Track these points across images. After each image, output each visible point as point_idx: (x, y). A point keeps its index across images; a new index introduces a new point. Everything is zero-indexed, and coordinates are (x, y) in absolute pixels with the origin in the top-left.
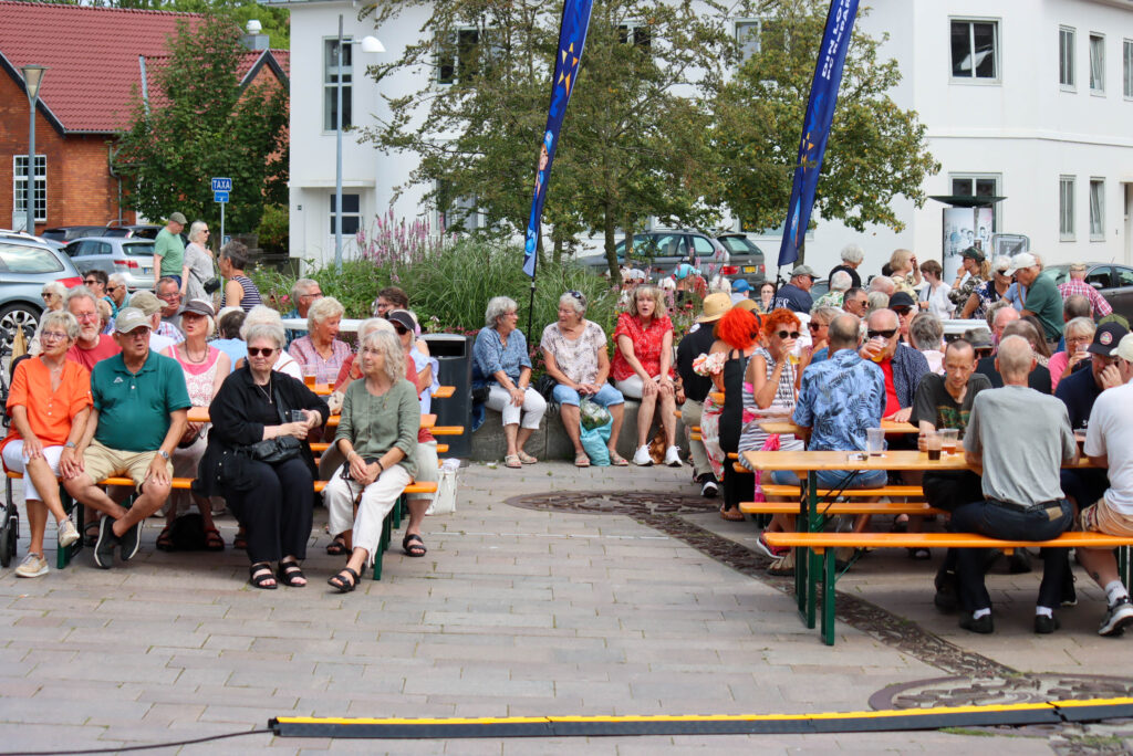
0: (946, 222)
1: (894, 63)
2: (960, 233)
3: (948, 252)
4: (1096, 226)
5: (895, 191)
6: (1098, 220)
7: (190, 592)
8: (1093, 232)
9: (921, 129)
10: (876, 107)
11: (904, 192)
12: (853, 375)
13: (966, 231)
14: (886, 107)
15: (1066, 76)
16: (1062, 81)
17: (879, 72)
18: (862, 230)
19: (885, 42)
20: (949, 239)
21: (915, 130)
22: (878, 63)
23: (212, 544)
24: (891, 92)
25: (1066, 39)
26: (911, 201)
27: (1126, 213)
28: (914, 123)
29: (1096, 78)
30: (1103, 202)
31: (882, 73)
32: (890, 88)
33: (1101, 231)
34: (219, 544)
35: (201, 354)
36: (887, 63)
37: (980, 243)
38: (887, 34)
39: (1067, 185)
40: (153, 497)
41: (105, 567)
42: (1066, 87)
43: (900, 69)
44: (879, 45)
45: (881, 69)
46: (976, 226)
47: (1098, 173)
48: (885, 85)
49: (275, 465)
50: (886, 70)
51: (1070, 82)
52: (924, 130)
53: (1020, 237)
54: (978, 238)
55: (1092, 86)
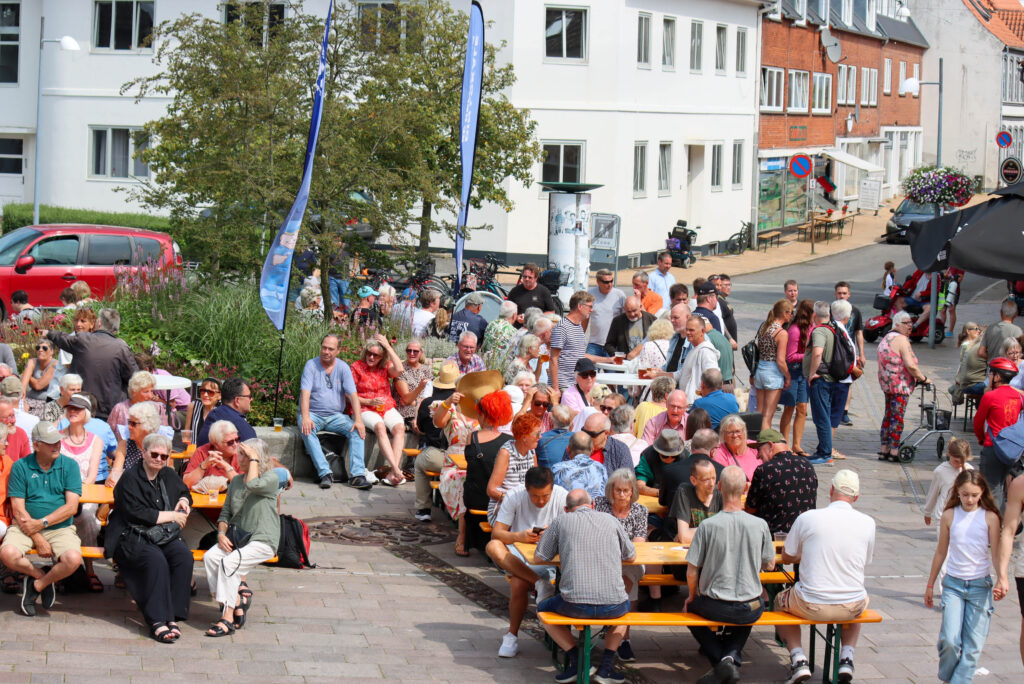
0: (552, 205)
1: (511, 67)
2: (563, 214)
3: (553, 231)
4: (663, 182)
5: (507, 174)
6: (665, 178)
7: (104, 641)
8: (660, 188)
9: (532, 126)
10: (496, 107)
11: (515, 174)
12: (589, 472)
13: (569, 214)
14: (504, 107)
15: (643, 55)
16: (639, 60)
17: (497, 74)
18: (479, 207)
19: (503, 49)
20: (554, 220)
21: (527, 125)
22: (497, 67)
23: (96, 587)
24: (505, 91)
25: (644, 23)
26: (521, 182)
27: (689, 170)
28: (527, 122)
29: (668, 57)
30: (669, 163)
31: (499, 74)
32: (506, 87)
33: (667, 188)
34: (100, 587)
35: (81, 438)
36: (505, 67)
37: (581, 224)
38: (505, 41)
39: (640, 151)
40: (69, 565)
41: (30, 615)
42: (643, 65)
43: (515, 72)
44: (498, 50)
45: (499, 72)
46: (577, 210)
47: (665, 138)
48: (503, 85)
49: (162, 547)
50: (503, 73)
51: (646, 60)
52: (536, 126)
53: (613, 216)
54: (580, 219)
55: (664, 63)
